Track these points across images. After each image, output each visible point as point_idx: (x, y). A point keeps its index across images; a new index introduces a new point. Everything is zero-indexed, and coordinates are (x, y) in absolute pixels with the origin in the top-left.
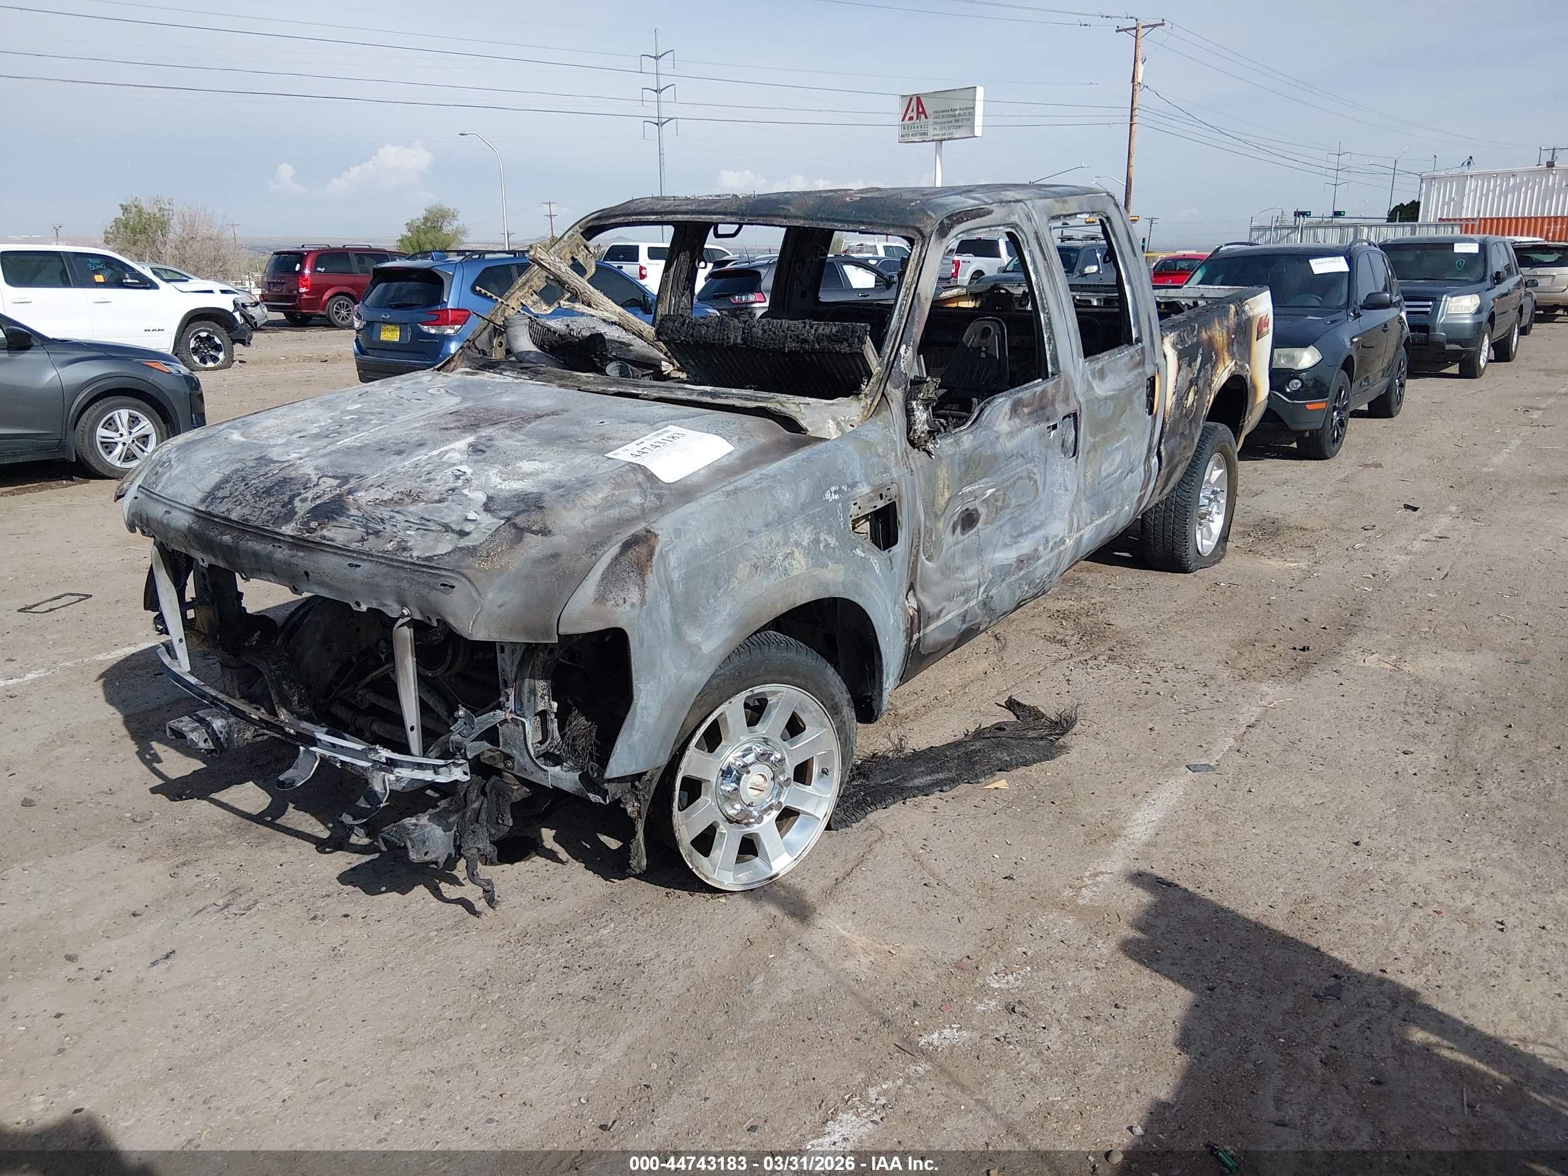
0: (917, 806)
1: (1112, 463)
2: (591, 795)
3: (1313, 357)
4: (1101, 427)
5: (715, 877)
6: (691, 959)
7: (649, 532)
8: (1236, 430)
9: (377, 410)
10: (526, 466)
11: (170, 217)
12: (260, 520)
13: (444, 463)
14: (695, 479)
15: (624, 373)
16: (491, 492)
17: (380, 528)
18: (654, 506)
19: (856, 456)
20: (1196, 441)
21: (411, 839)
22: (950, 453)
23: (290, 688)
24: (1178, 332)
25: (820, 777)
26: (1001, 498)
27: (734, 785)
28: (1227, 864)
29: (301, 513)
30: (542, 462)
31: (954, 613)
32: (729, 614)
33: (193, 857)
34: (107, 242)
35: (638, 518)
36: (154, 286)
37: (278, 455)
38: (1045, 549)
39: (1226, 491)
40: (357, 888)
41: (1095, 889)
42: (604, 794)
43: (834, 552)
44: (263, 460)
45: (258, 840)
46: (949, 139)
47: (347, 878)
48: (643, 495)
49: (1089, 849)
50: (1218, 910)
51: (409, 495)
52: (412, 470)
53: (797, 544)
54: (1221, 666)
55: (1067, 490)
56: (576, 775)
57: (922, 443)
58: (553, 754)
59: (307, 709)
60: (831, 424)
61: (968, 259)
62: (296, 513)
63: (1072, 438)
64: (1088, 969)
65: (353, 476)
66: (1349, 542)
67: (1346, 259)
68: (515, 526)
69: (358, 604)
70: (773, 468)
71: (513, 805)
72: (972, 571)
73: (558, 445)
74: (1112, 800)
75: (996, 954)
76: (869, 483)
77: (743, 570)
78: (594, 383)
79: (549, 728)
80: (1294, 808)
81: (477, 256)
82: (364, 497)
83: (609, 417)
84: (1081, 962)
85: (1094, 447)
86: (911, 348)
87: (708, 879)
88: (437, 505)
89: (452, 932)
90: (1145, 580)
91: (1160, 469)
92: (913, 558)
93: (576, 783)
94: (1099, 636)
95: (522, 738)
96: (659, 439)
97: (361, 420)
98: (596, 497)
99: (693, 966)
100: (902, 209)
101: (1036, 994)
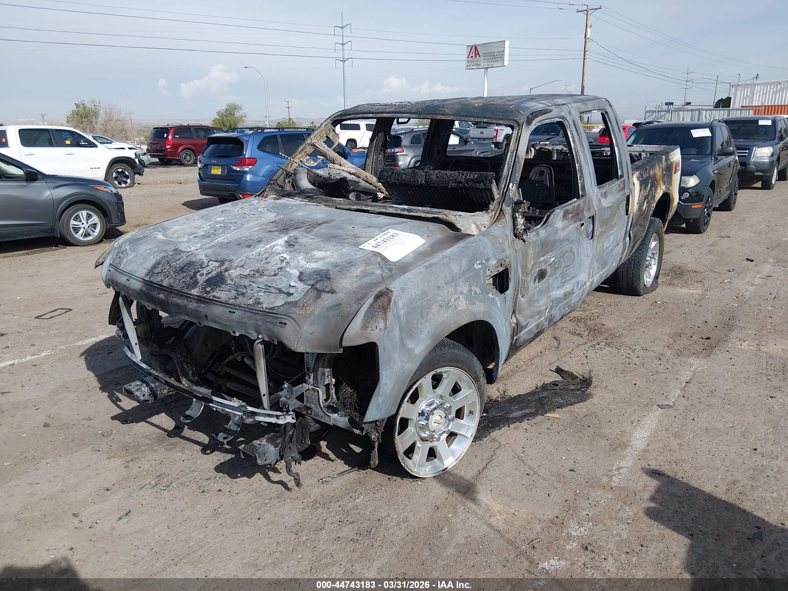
0: (516, 428)
1: (609, 242)
2: (354, 430)
3: (695, 181)
4: (606, 223)
5: (415, 470)
6: (407, 517)
7: (388, 289)
8: (664, 221)
9: (233, 221)
10: (318, 254)
11: (99, 109)
12: (179, 286)
13: (274, 252)
14: (408, 259)
15: (358, 198)
16: (301, 270)
17: (245, 291)
18: (388, 275)
19: (489, 244)
20: (647, 228)
21: (258, 453)
22: (534, 240)
23: (188, 367)
24: (639, 171)
25: (468, 415)
26: (557, 263)
27: (426, 421)
28: (688, 462)
29: (201, 282)
30: (325, 251)
31: (533, 325)
32: (428, 332)
33: (136, 456)
34: (68, 122)
35: (381, 282)
36: (95, 146)
37: (185, 248)
38: (577, 288)
39: (658, 253)
40: (225, 475)
41: (620, 477)
42: (362, 429)
43: (479, 296)
44: (177, 251)
45: (170, 447)
46: (491, 67)
47: (220, 468)
48: (381, 269)
49: (613, 453)
50: (688, 488)
51: (258, 272)
52: (257, 257)
53: (461, 293)
54: (666, 348)
55: (588, 257)
56: (346, 419)
57: (521, 236)
58: (332, 406)
59: (196, 378)
60: (473, 226)
61: (502, 128)
62: (198, 282)
63: (591, 229)
64: (624, 524)
65: (226, 260)
66: (721, 279)
67: (710, 130)
68: (316, 289)
69: (234, 332)
70: (448, 252)
71: (311, 433)
72: (542, 302)
73: (333, 241)
74: (621, 425)
75: (572, 515)
76: (496, 258)
77: (435, 308)
78: (344, 204)
79: (330, 393)
80: (718, 429)
81: (260, 131)
82: (234, 273)
83: (356, 224)
84: (619, 520)
85: (601, 234)
86: (515, 185)
87: (412, 471)
88: (274, 277)
89: (277, 500)
90: (617, 300)
91: (630, 243)
92: (515, 297)
93: (346, 423)
94: (599, 331)
95: (317, 398)
96: (385, 237)
97: (225, 227)
98: (357, 271)
99: (408, 521)
100: (506, 110)
101: (597, 539)
